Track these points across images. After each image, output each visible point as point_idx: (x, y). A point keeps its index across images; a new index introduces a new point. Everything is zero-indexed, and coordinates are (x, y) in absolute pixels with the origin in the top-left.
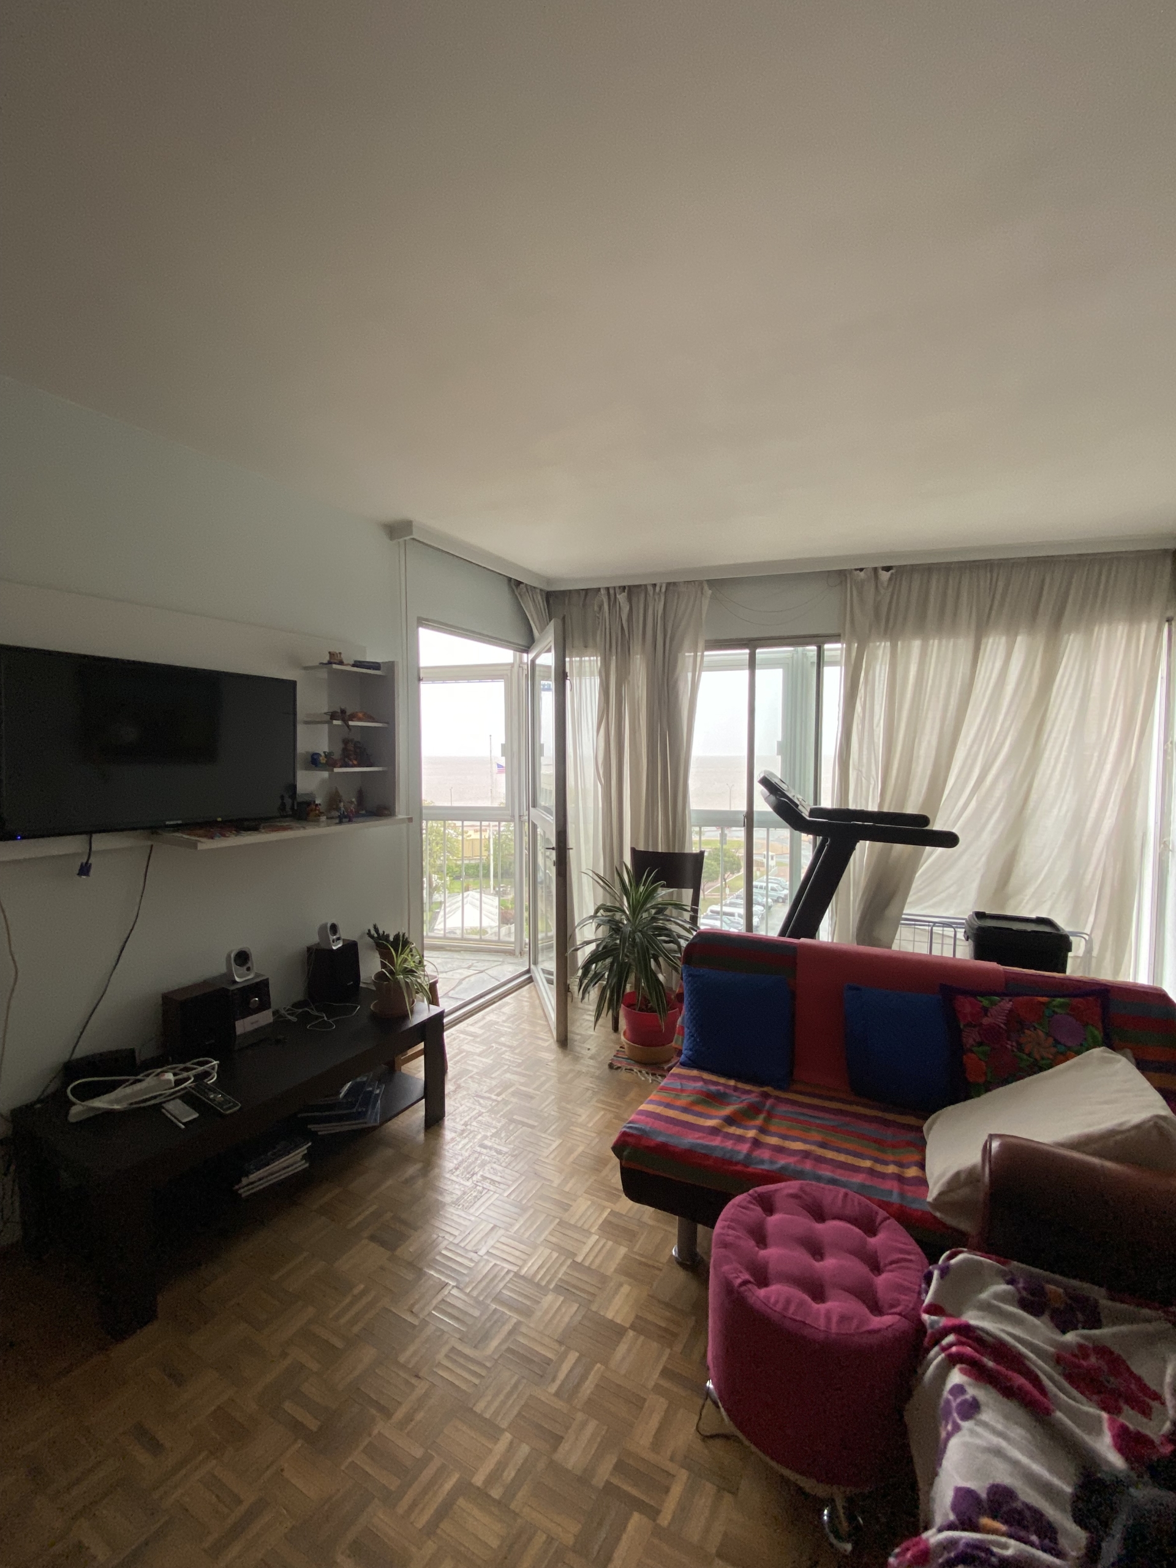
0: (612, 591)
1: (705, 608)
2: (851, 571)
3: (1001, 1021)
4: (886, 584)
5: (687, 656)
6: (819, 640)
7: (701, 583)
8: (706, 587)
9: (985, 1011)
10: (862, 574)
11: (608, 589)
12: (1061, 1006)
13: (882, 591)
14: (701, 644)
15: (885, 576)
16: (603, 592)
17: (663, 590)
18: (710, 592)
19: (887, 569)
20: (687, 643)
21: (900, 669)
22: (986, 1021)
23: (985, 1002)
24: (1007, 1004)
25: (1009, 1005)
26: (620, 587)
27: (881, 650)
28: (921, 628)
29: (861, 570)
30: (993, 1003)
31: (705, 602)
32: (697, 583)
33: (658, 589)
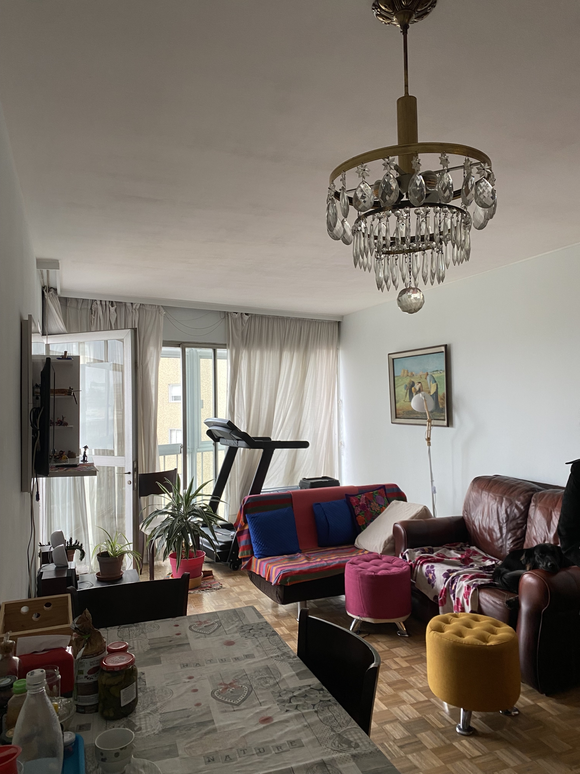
0: (104, 303)
1: (162, 324)
2: (231, 313)
3: (364, 502)
4: (246, 321)
5: (151, 350)
6: (215, 347)
7: (159, 306)
8: (162, 310)
10: (237, 315)
11: (101, 301)
12: (376, 493)
13: (245, 325)
14: (160, 343)
15: (246, 318)
16: (99, 303)
17: (138, 307)
18: (165, 313)
19: (247, 314)
20: (152, 342)
21: (252, 364)
22: (360, 503)
25: (364, 496)
26: (110, 302)
27: (244, 355)
28: (260, 345)
29: (237, 313)
30: (361, 497)
31: (162, 318)
32: (157, 307)
33: (134, 307)
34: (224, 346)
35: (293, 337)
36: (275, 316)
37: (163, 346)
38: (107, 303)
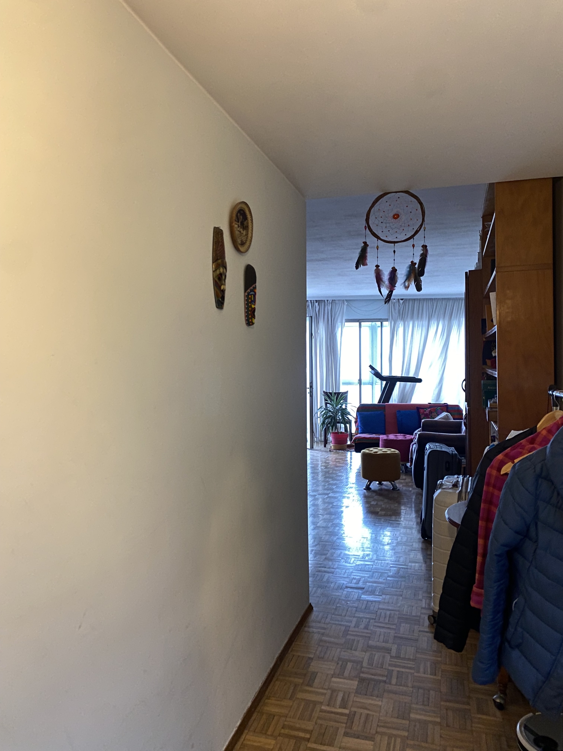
0: (312, 301)
1: (345, 309)
3: (428, 413)
4: (402, 304)
5: (339, 325)
6: (382, 321)
8: (345, 302)
9: (425, 411)
10: (394, 300)
13: (401, 306)
15: (401, 302)
16: (309, 301)
17: (331, 302)
18: (347, 303)
19: (402, 299)
20: (339, 320)
21: (406, 331)
22: (425, 413)
23: (425, 409)
24: (429, 409)
25: (430, 409)
27: (401, 325)
28: (412, 318)
30: (427, 410)
31: (345, 307)
32: (342, 301)
33: (329, 302)
34: (386, 320)
35: (439, 311)
36: (425, 298)
37: (345, 322)
38: (314, 301)
